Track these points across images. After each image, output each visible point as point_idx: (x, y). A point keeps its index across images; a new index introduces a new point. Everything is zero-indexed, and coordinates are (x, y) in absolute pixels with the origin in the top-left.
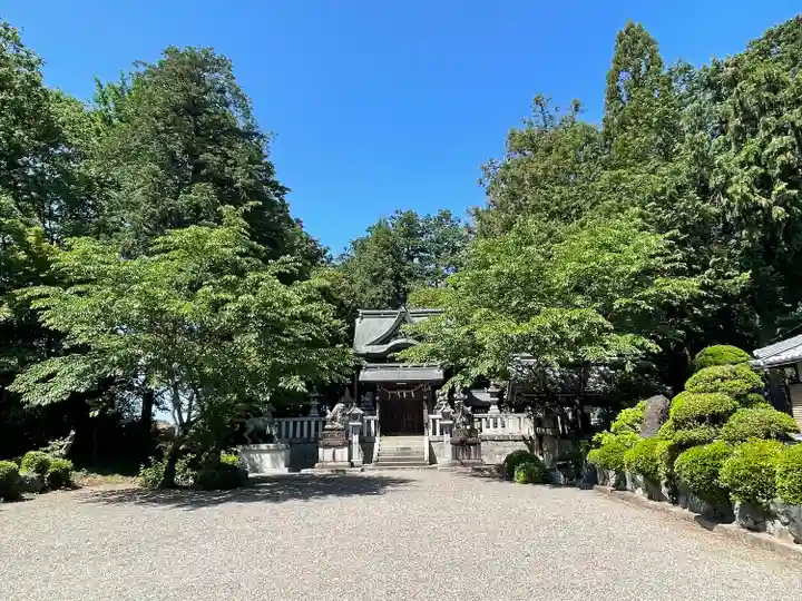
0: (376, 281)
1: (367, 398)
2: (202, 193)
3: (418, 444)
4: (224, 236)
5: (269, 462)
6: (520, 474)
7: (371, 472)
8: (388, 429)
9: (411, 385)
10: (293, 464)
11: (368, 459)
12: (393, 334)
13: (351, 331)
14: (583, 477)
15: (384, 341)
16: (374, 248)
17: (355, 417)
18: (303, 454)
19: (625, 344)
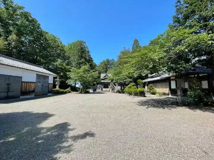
0: (103, 69)
1: (102, 84)
2: (83, 60)
3: (108, 89)
4: (87, 67)
5: (91, 91)
6: (118, 92)
7: (102, 92)
8: (104, 88)
9: (107, 83)
10: (94, 91)
11: (102, 91)
12: (105, 76)
13: (100, 76)
14: (123, 93)
15: (104, 77)
16: (103, 64)
17: (100, 86)
18: (95, 90)
19: (130, 80)
